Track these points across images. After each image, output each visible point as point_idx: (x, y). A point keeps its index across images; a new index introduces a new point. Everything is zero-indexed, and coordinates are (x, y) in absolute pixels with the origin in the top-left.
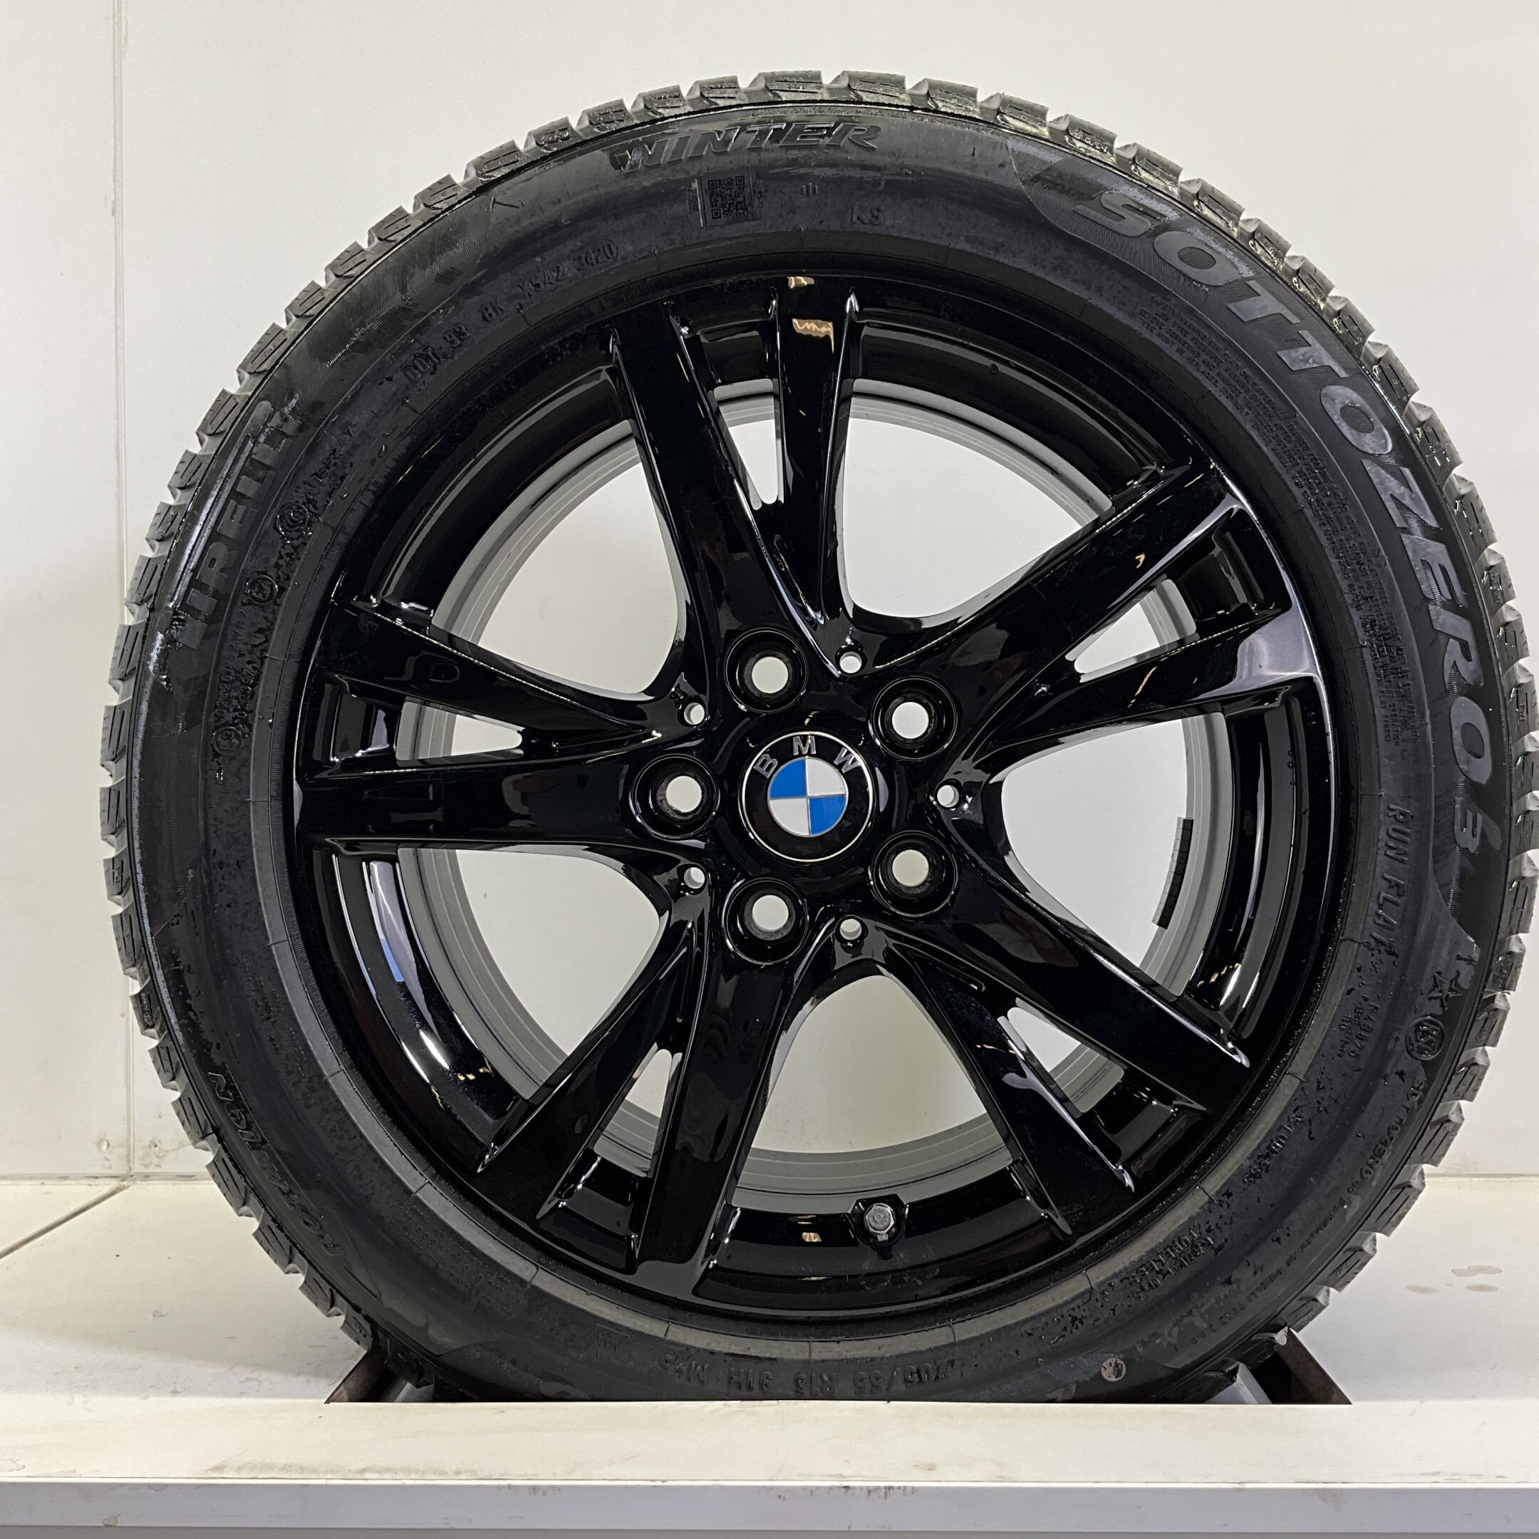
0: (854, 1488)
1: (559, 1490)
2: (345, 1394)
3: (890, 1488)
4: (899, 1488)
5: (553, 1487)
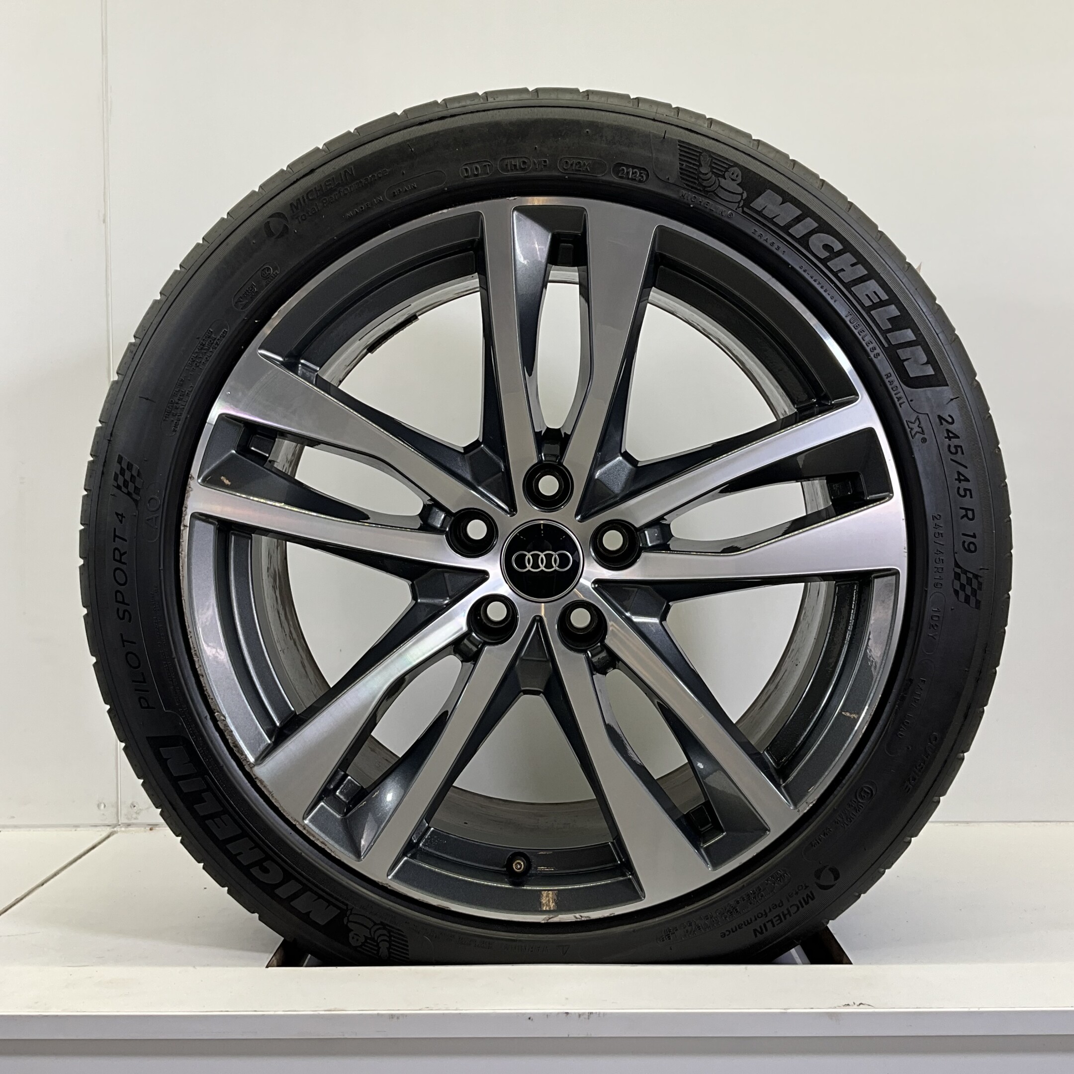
0: (571, 1013)
1: (406, 1016)
2: (275, 963)
3: (591, 1013)
4: (596, 1013)
5: (402, 1015)
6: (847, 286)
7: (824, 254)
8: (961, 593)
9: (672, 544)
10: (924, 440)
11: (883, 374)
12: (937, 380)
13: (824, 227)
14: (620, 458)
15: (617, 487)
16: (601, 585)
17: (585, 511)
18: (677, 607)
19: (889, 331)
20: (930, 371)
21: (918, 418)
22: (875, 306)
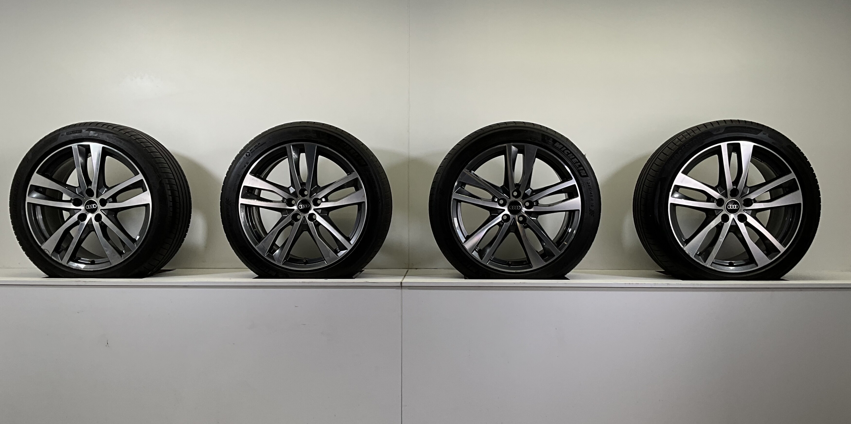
6: (571, 159)
7: (567, 154)
8: (591, 214)
9: (539, 205)
10: (584, 187)
11: (577, 175)
12: (587, 176)
13: (567, 149)
14: (530, 189)
15: (529, 194)
16: (526, 212)
17: (523, 198)
18: (540, 216)
19: (578, 167)
20: (586, 175)
21: (583, 183)
22: (576, 163)
